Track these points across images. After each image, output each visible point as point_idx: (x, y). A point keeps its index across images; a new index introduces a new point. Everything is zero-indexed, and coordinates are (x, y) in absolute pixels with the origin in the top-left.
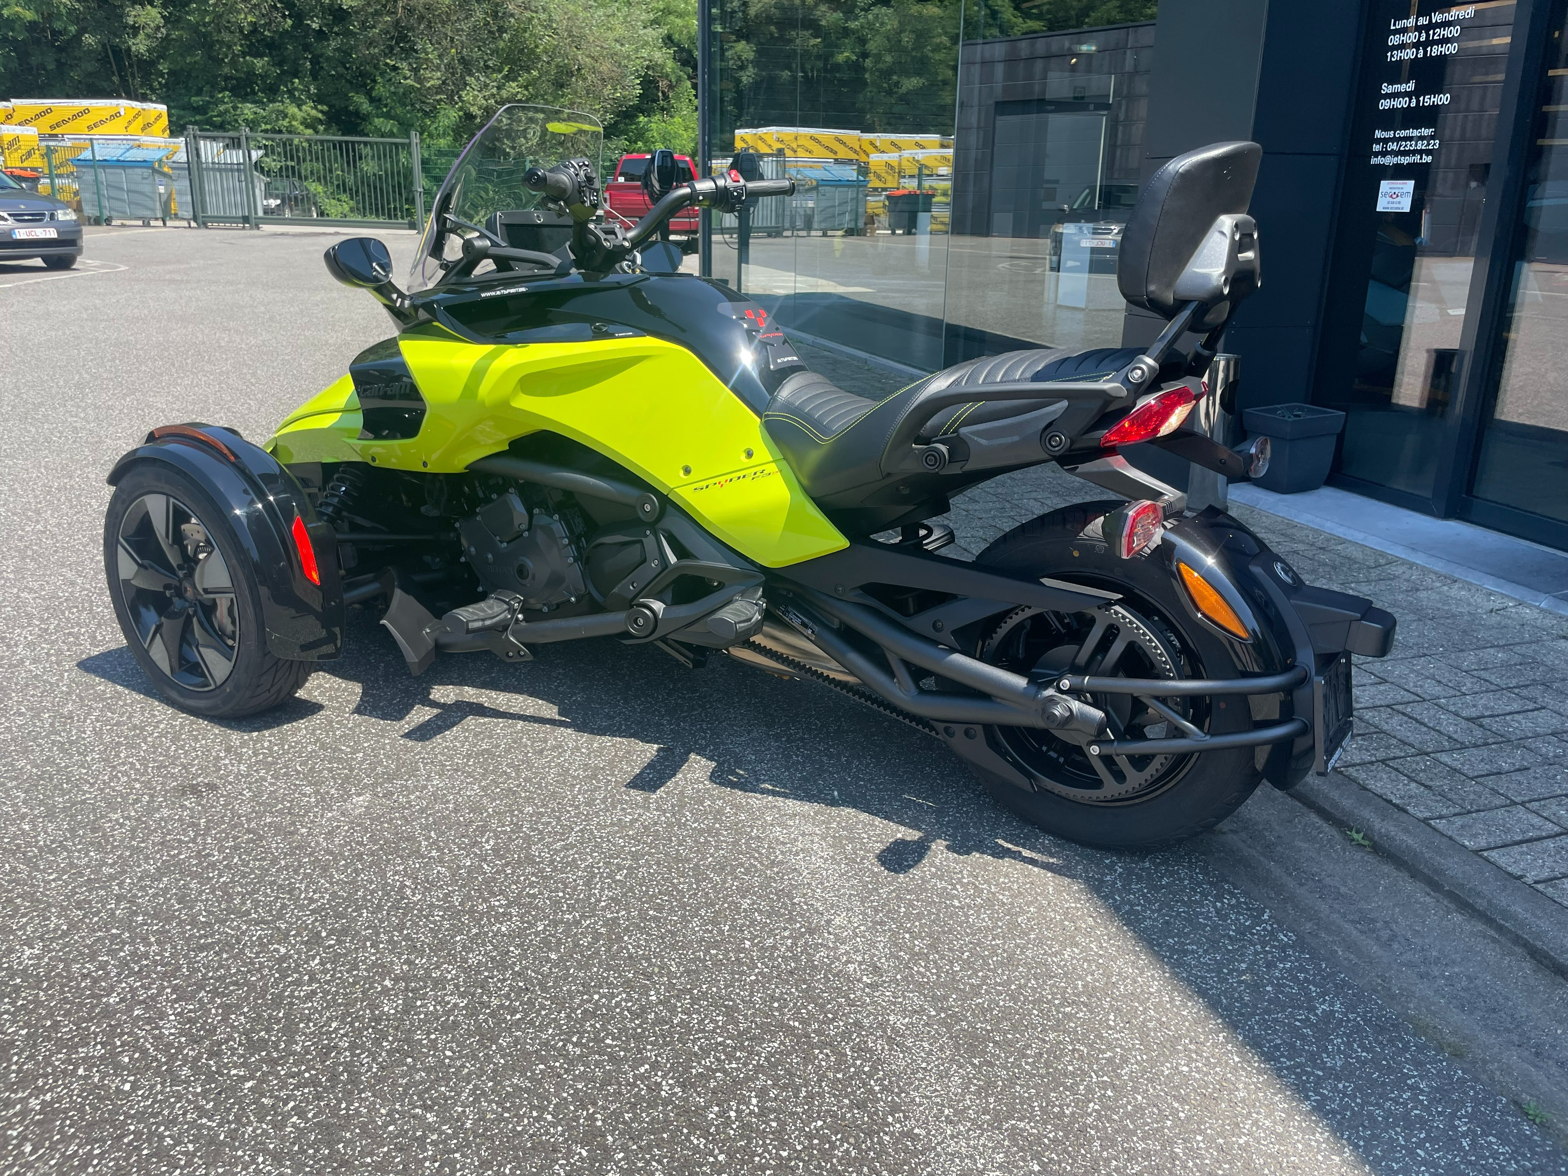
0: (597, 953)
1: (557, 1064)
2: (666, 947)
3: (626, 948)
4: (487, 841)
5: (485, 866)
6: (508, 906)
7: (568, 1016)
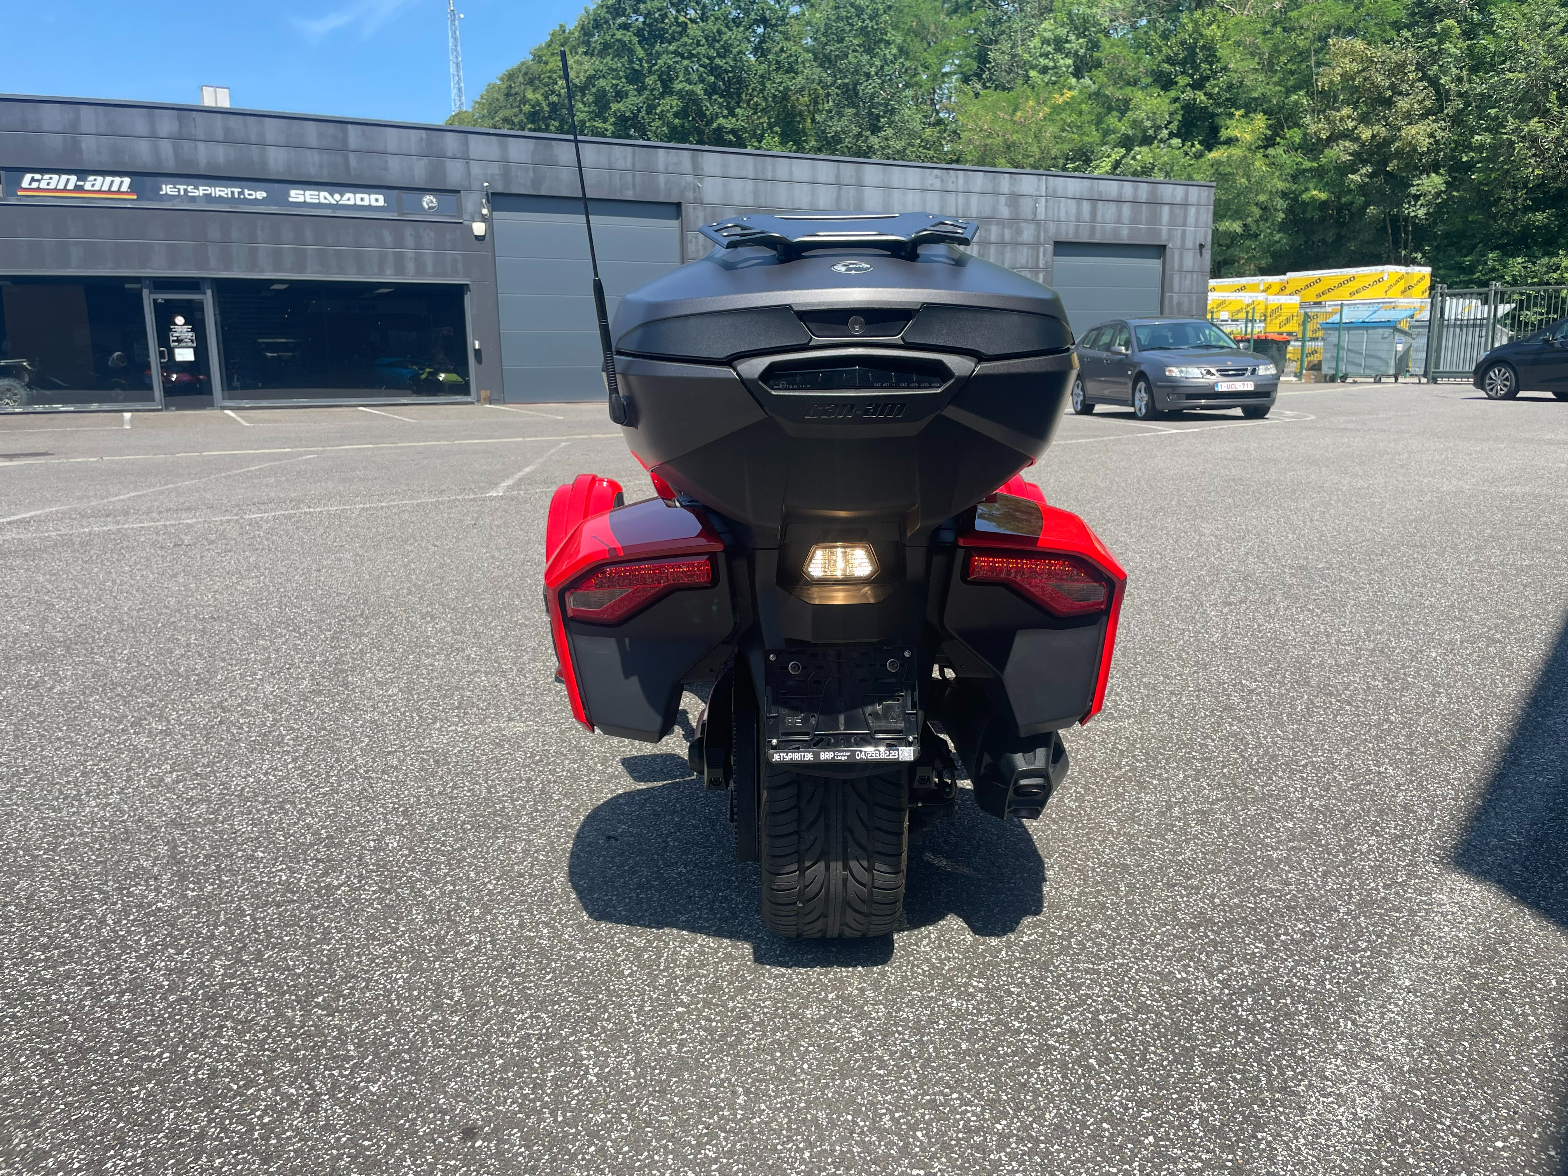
0: (1001, 1065)
1: (862, 1123)
2: (1066, 1095)
3: (1031, 1076)
4: (1030, 935)
5: (1004, 952)
6: (981, 990)
7: (915, 1097)
